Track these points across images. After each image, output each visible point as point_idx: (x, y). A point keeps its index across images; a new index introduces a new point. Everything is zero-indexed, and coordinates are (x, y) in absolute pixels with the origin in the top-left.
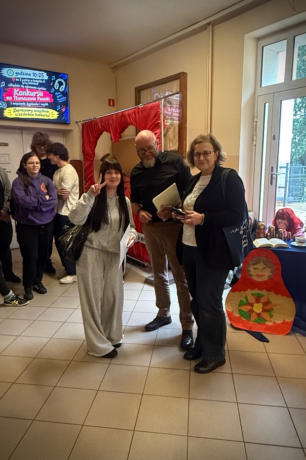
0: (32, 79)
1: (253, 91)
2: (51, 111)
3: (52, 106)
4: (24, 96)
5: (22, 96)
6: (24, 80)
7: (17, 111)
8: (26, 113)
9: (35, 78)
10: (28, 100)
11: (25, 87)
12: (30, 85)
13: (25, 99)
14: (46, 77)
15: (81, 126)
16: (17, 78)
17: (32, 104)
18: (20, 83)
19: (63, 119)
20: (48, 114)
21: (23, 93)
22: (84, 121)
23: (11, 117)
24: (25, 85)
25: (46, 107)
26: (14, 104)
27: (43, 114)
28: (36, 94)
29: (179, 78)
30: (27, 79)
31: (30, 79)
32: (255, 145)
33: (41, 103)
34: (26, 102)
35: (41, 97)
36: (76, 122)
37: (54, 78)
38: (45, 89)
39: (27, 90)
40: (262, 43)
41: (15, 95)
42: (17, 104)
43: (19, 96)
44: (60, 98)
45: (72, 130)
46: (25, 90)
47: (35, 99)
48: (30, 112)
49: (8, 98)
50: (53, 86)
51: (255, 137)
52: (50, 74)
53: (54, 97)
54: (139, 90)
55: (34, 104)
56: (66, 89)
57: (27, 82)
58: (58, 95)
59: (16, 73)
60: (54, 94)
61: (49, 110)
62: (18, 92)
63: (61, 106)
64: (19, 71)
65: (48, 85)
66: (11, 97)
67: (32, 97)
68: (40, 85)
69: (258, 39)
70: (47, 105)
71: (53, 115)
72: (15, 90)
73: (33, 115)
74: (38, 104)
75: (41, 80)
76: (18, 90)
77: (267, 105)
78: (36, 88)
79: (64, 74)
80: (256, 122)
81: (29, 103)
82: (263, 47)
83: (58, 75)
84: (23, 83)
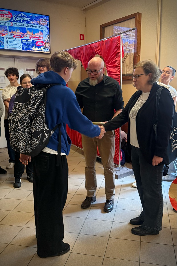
29: (135, 17)
54: (103, 27)
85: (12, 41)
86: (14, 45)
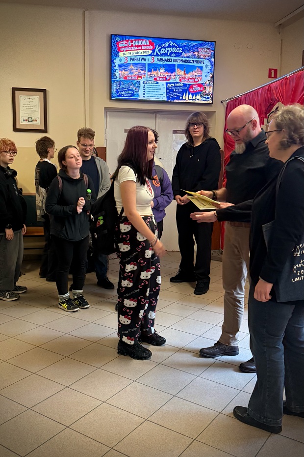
15: (226, 106)
45: (214, 112)
85: (152, 87)
86: (154, 93)
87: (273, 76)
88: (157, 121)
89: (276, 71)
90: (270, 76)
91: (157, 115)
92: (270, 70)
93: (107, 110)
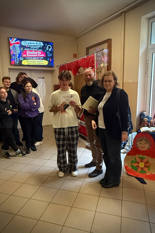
0: (36, 46)
1: (146, 47)
2: (44, 61)
3: (45, 58)
4: (32, 54)
5: (31, 54)
6: (32, 47)
7: (28, 61)
8: (33, 62)
9: (37, 45)
10: (34, 56)
11: (32, 50)
12: (34, 49)
13: (32, 55)
14: (42, 45)
15: (59, 68)
16: (29, 46)
17: (35, 58)
18: (30, 48)
19: (51, 65)
20: (43, 62)
21: (31, 53)
22: (61, 65)
23: (25, 64)
24: (32, 49)
25: (42, 59)
26: (27, 58)
27: (41, 62)
28: (38, 53)
29: (107, 42)
30: (33, 46)
31: (35, 46)
32: (147, 76)
33: (40, 57)
34: (32, 57)
35: (40, 54)
36: (57, 66)
37: (46, 45)
38: (42, 50)
39: (33, 51)
40: (151, 21)
41: (27, 54)
42: (28, 58)
43: (29, 54)
44: (49, 54)
45: (55, 70)
46: (32, 51)
47: (37, 55)
48: (34, 62)
49: (24, 55)
50: (46, 49)
51: (147, 72)
52: (44, 43)
53: (46, 54)
54: (88, 49)
55: (37, 58)
56: (52, 50)
57: (33, 47)
58: (48, 53)
59: (28, 43)
60: (46, 53)
61: (43, 60)
62: (29, 52)
63: (49, 58)
64: (30, 42)
65: (43, 48)
66: (25, 55)
67: (36, 54)
68: (40, 48)
69: (149, 19)
70: (43, 58)
71: (46, 63)
72: (27, 51)
73: (36, 63)
74: (38, 58)
75: (40, 46)
76: (29, 51)
77: (154, 54)
78: (37, 50)
79: (51, 43)
80: (148, 63)
81: (34, 57)
82: (152, 23)
83: (48, 43)
84: (31, 48)
87: (75, 57)
88: (32, 73)
89: (76, 55)
90: (74, 57)
91: (32, 71)
92: (74, 54)
93: (9, 69)
